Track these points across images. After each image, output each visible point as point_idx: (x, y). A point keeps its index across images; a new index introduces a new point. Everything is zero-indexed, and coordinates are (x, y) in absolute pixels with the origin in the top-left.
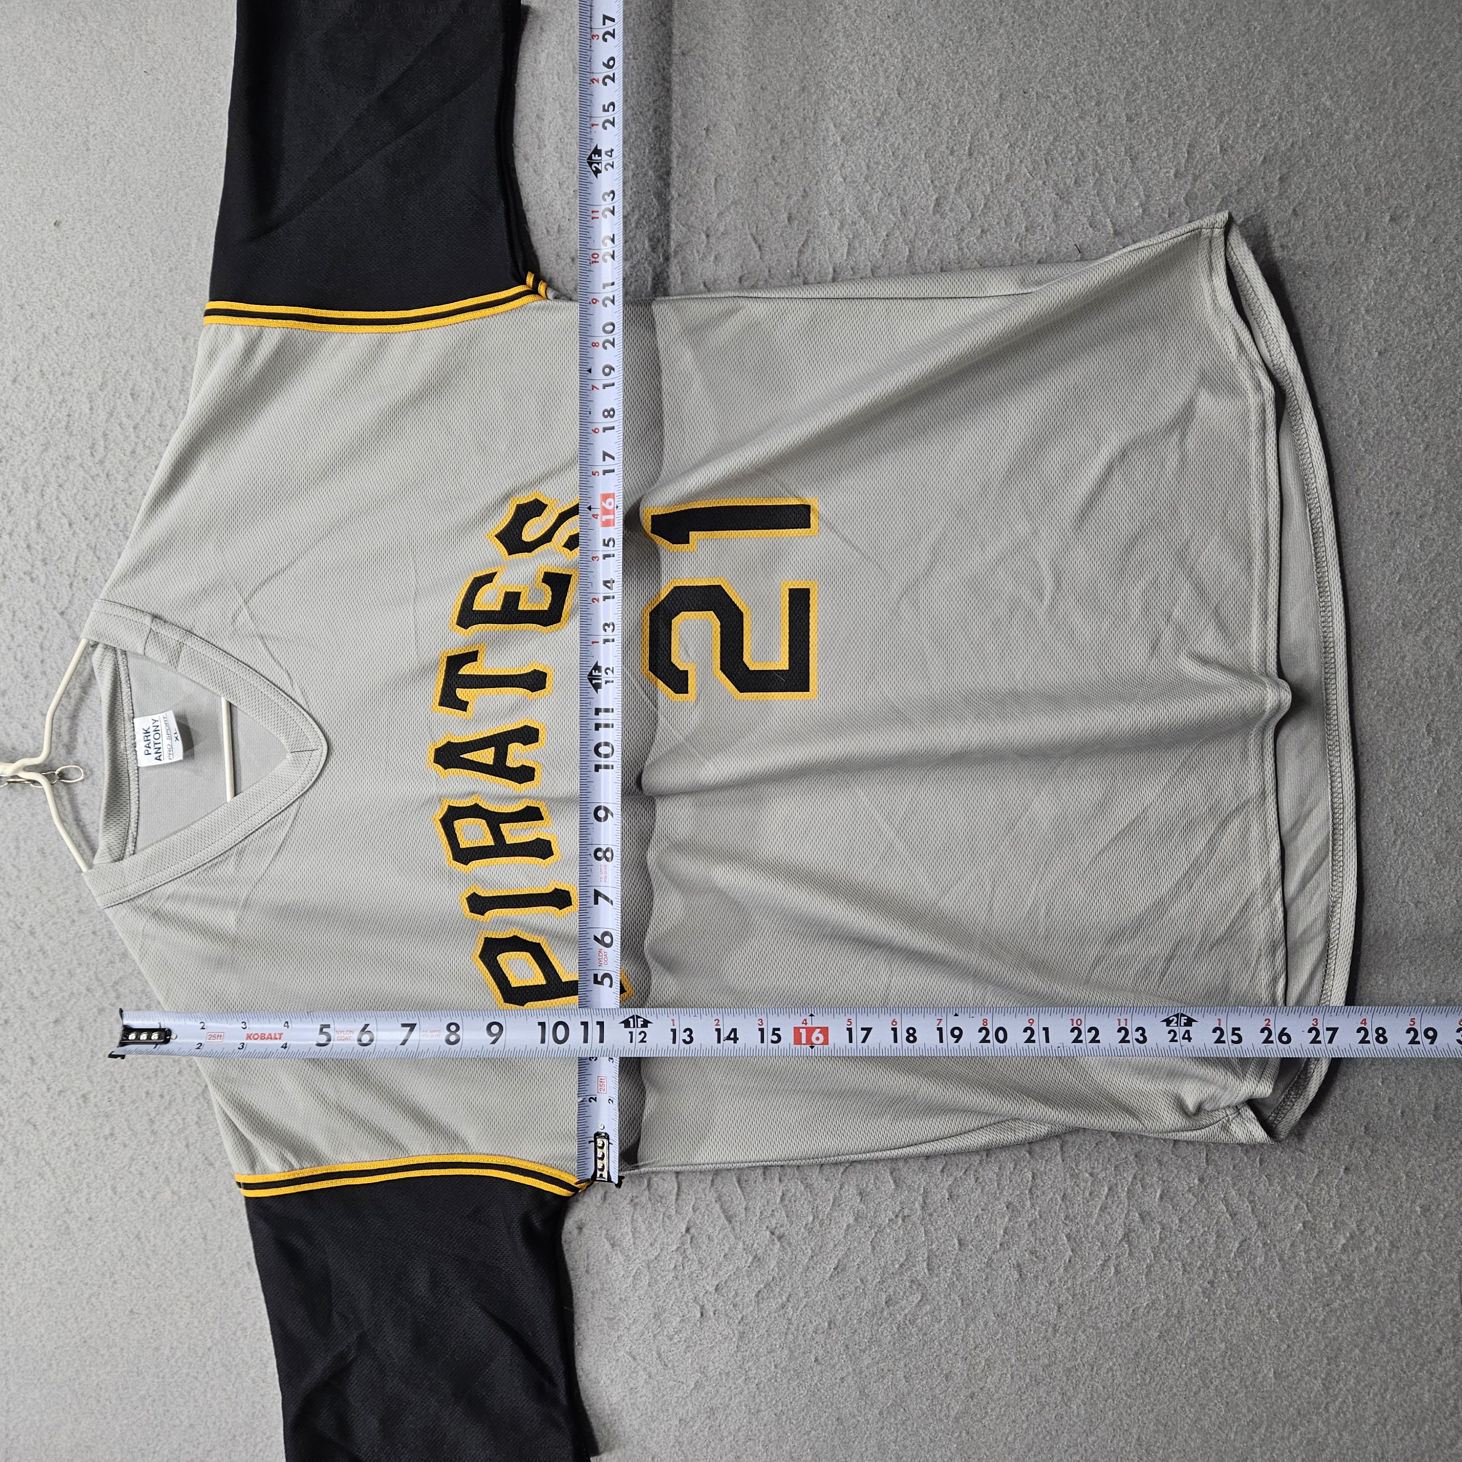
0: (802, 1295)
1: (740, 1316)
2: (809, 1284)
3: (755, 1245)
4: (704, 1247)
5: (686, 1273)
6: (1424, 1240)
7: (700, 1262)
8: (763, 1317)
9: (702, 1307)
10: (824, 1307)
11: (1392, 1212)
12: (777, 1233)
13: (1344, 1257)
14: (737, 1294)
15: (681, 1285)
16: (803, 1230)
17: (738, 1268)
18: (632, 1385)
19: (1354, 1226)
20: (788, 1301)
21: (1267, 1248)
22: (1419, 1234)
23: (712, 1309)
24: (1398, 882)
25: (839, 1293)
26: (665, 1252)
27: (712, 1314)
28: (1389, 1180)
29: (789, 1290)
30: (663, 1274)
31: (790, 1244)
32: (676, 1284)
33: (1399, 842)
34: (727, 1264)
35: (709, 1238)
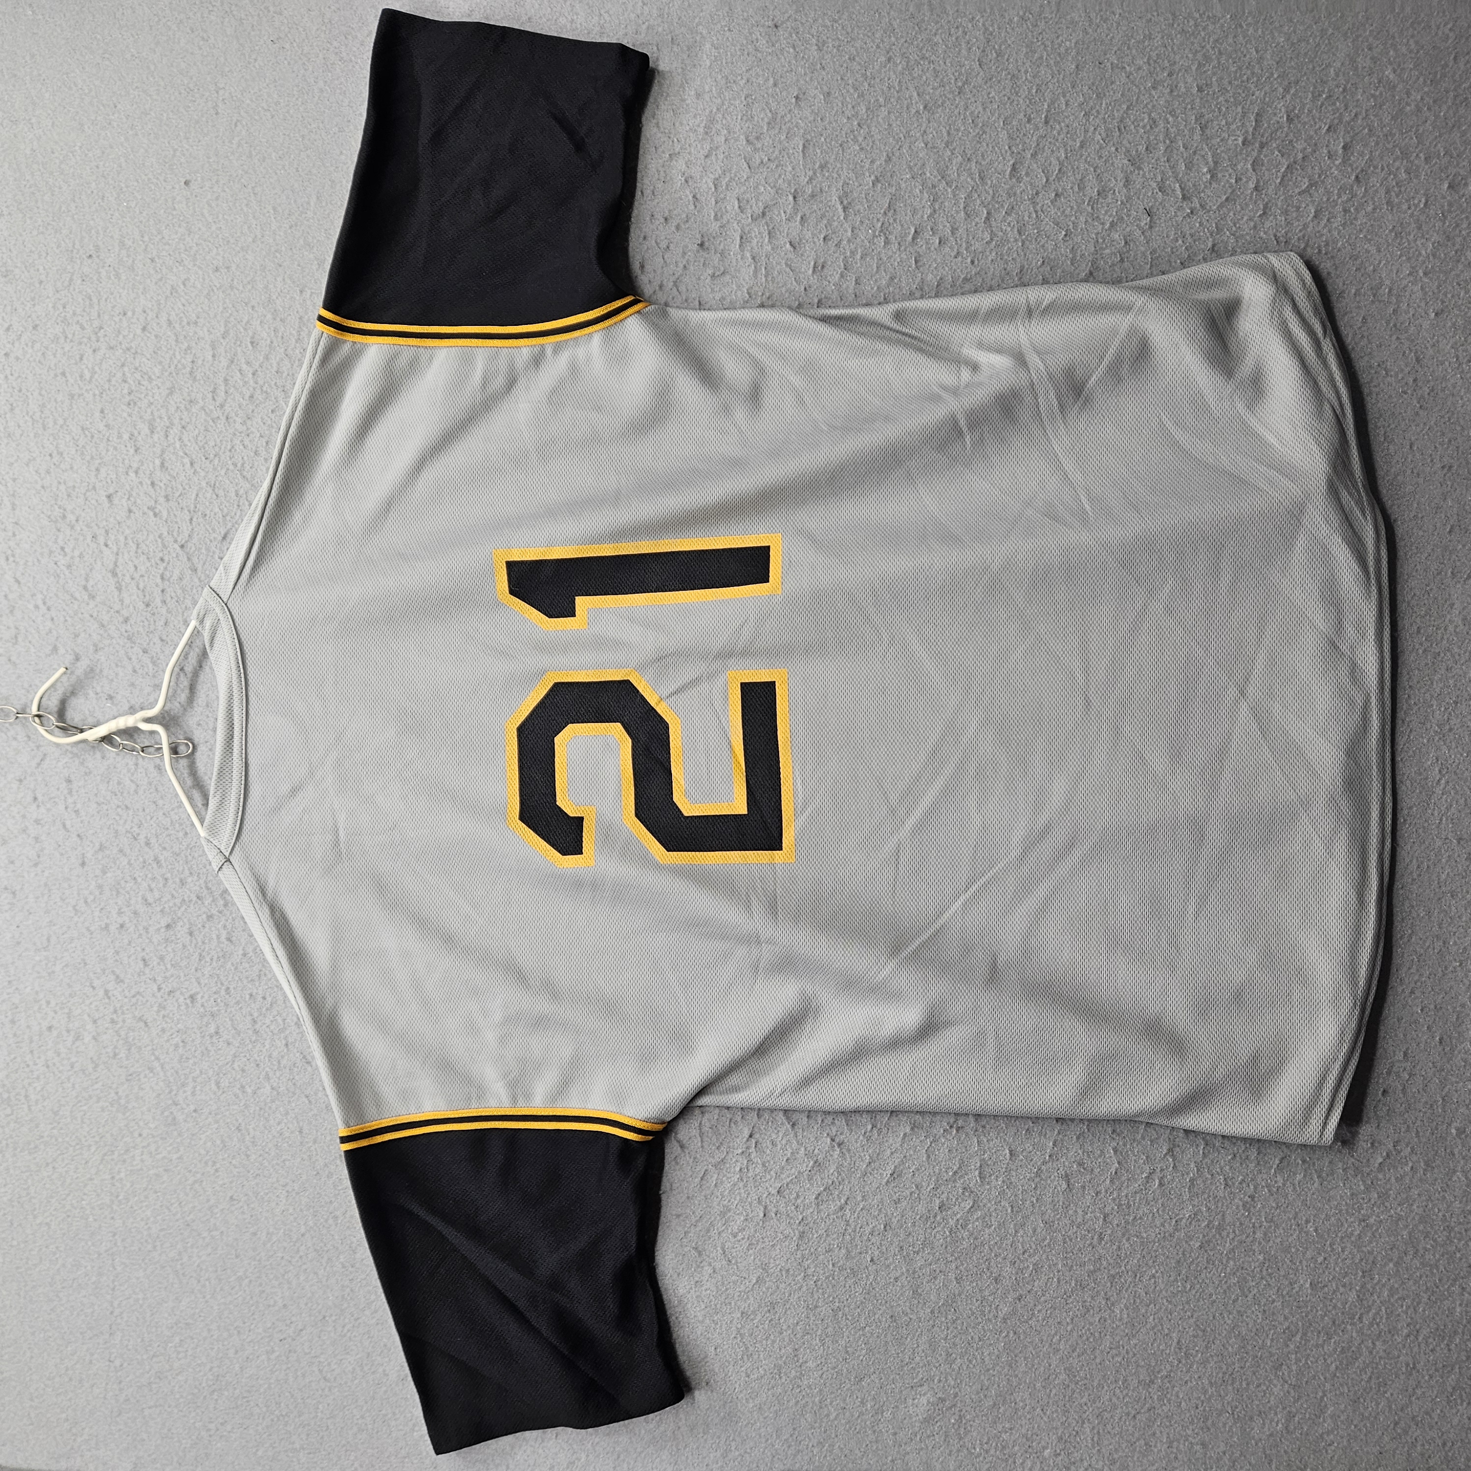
0: (859, 1198)
1: (800, 1217)
2: (867, 1188)
3: (816, 1151)
4: (768, 1152)
5: (750, 1175)
6: (1458, 1162)
7: (764, 1165)
8: (822, 1219)
9: (766, 1208)
10: (880, 1210)
11: (1428, 1134)
12: (837, 1140)
13: (1380, 1176)
14: (798, 1196)
15: (745, 1186)
16: (861, 1138)
17: (799, 1172)
18: (697, 1279)
19: (1391, 1146)
20: (846, 1203)
21: (1307, 1165)
22: (1454, 1155)
23: (774, 1210)
24: (1441, 820)
25: (895, 1198)
26: (731, 1155)
27: (774, 1215)
28: (1426, 1103)
29: (847, 1193)
30: (729, 1175)
31: (849, 1150)
32: (741, 1185)
33: (1443, 782)
34: (789, 1168)
35: (773, 1143)
